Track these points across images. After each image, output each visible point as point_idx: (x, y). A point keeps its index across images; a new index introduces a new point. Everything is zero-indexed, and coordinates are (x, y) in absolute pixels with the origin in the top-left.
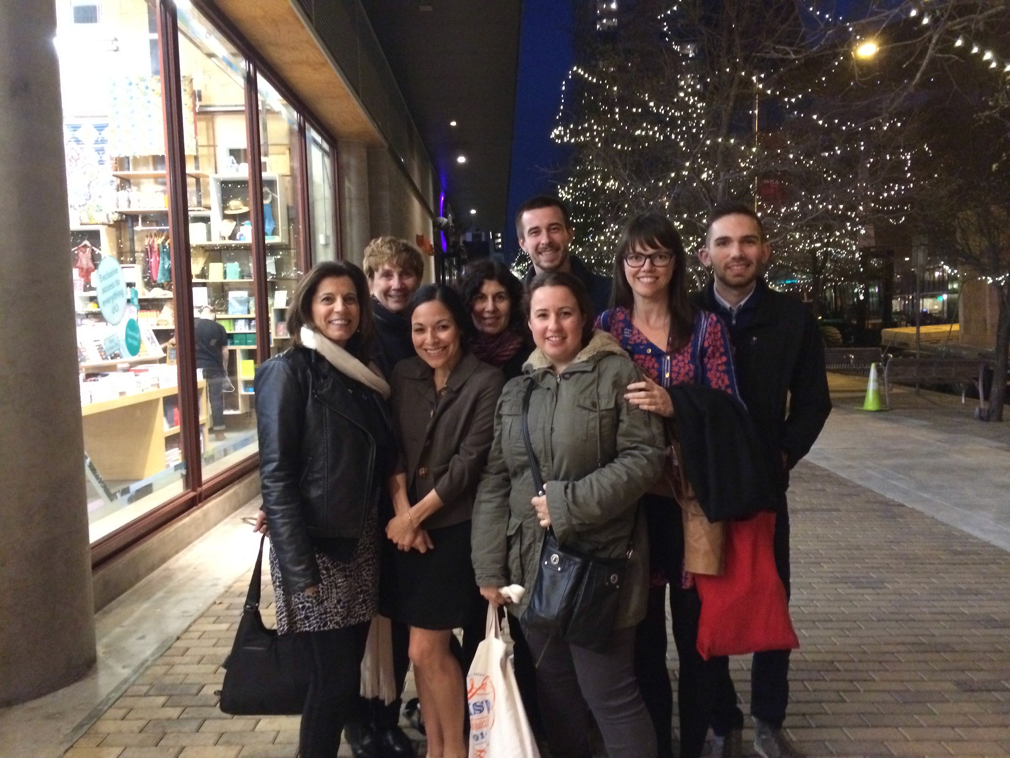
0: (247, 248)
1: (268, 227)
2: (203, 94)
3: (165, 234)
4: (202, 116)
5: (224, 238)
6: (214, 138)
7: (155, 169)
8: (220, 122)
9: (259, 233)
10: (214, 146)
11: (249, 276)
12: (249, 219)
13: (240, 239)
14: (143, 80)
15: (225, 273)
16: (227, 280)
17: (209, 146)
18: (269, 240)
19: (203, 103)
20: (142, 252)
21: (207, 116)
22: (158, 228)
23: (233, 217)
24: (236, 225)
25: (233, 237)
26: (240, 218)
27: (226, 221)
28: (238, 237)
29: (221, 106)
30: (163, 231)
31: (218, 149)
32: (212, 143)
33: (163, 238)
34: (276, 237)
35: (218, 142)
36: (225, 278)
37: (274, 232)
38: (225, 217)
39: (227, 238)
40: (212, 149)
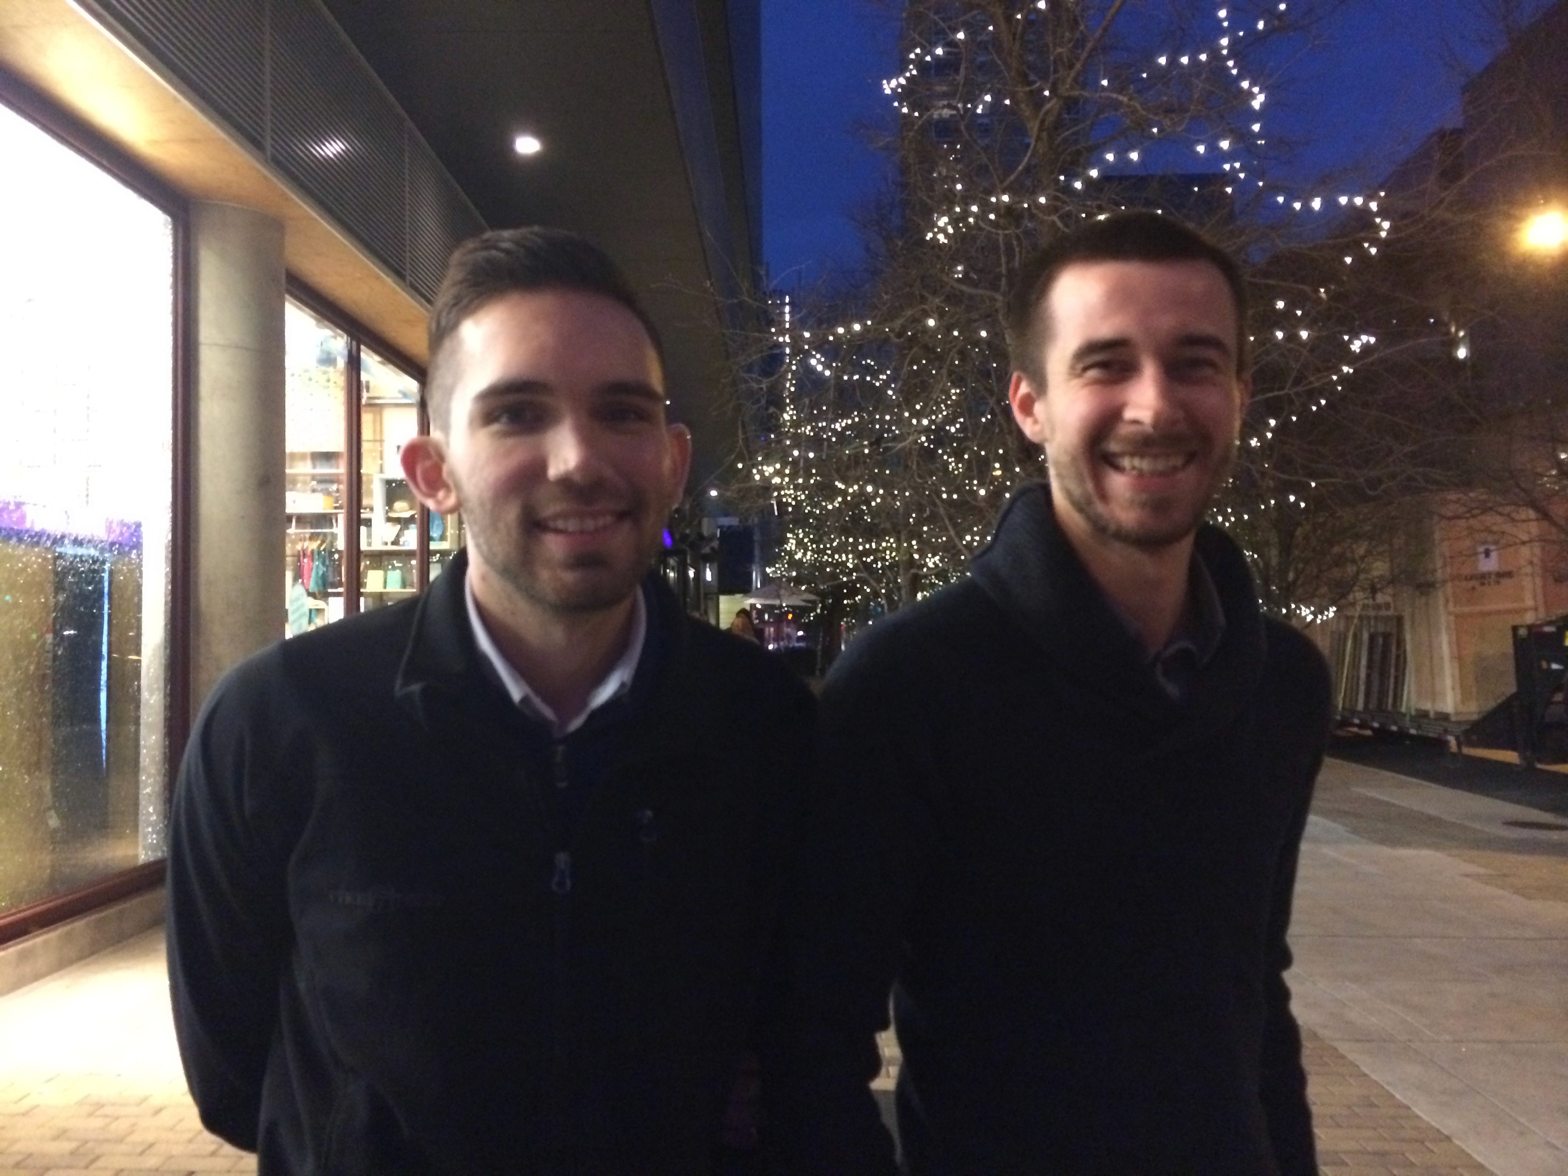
0: (410, 554)
1: (435, 533)
2: (371, 385)
3: (321, 537)
4: (369, 409)
5: (386, 544)
6: (381, 431)
7: (314, 467)
8: (389, 415)
9: (425, 538)
10: (381, 441)
11: (412, 586)
12: (414, 523)
13: (403, 545)
14: (307, 371)
15: (385, 582)
16: (388, 590)
17: (375, 441)
18: (433, 546)
19: (371, 395)
20: (293, 556)
21: (374, 408)
22: (313, 531)
23: (397, 520)
24: (401, 530)
25: (395, 542)
26: (404, 523)
27: (389, 524)
28: (401, 543)
29: (391, 398)
30: (318, 534)
31: (385, 444)
32: (378, 438)
33: (319, 542)
34: (444, 543)
35: (386, 436)
36: (385, 587)
37: (443, 538)
38: (389, 519)
39: (389, 544)
40: (378, 444)
